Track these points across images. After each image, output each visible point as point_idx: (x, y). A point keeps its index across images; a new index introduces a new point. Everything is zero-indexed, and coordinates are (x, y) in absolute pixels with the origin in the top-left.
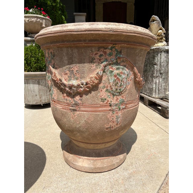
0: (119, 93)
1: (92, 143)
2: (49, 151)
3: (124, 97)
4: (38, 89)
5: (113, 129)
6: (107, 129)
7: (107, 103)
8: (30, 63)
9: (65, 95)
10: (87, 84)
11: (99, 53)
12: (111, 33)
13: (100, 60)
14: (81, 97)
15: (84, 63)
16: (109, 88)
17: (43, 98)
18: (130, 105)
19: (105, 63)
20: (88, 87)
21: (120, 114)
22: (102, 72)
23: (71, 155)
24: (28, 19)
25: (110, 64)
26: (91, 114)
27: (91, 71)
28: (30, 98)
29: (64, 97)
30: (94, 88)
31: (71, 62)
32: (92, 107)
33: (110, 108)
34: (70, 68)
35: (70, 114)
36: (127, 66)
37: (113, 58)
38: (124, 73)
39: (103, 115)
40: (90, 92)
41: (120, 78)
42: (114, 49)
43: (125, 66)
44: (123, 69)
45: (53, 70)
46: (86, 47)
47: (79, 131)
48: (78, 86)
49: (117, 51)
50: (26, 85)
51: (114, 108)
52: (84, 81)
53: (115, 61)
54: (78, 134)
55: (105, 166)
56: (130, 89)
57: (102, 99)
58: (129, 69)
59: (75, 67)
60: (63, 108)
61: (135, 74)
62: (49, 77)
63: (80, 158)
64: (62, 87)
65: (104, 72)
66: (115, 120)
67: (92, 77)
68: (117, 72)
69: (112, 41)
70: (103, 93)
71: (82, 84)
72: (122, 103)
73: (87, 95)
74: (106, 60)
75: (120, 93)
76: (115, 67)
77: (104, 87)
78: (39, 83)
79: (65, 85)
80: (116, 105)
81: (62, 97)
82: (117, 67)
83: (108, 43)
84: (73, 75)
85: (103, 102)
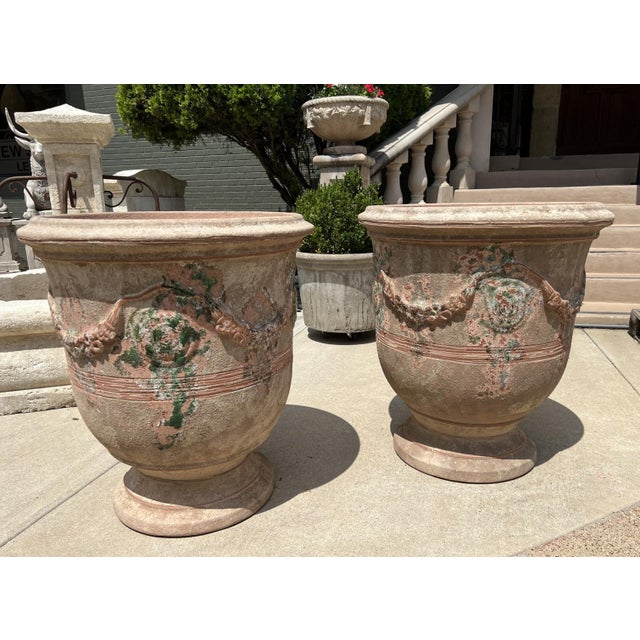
0: (508, 328)
1: (451, 422)
2: (364, 432)
3: (520, 337)
4: (343, 295)
5: (493, 397)
6: (480, 395)
7: (481, 346)
8: (331, 231)
9: (404, 324)
10: (443, 308)
11: (470, 257)
12: (490, 226)
13: (470, 268)
14: (432, 330)
15: (442, 272)
16: (486, 318)
17: (354, 318)
18: (534, 354)
19: (480, 274)
20: (444, 315)
21: (508, 369)
22: (472, 289)
23: (409, 443)
24: (329, 110)
25: (489, 276)
26: (448, 364)
27: (452, 286)
28: (323, 315)
29: (402, 327)
30: (458, 316)
31: (419, 269)
32: (450, 350)
33: (486, 356)
34: (416, 279)
35: (411, 359)
36: (526, 278)
37: (496, 265)
38: (519, 293)
39: (473, 368)
40: (448, 323)
41: (508, 300)
42: (497, 250)
43: (522, 279)
44: (516, 284)
45: (387, 279)
46: (446, 246)
47: (426, 392)
48: (428, 311)
49: (505, 253)
50: (318, 284)
51: (495, 356)
52: (439, 304)
53: (499, 271)
54: (424, 399)
55: (476, 471)
56: (533, 323)
57: (471, 338)
58: (530, 284)
59: (426, 279)
60: (398, 348)
61: (545, 294)
62: (378, 289)
63: (426, 449)
64: (400, 310)
65: (477, 288)
66: (497, 379)
67: (453, 298)
68: (505, 289)
69: (493, 237)
70: (473, 327)
71: (436, 309)
72: (515, 347)
73: (443, 327)
74: (482, 269)
75: (510, 329)
76: (499, 281)
77: (477, 316)
78: (346, 282)
79: (405, 308)
80: (500, 351)
81: (399, 327)
82: (505, 280)
83: (486, 241)
84: (419, 291)
85: (474, 343)
